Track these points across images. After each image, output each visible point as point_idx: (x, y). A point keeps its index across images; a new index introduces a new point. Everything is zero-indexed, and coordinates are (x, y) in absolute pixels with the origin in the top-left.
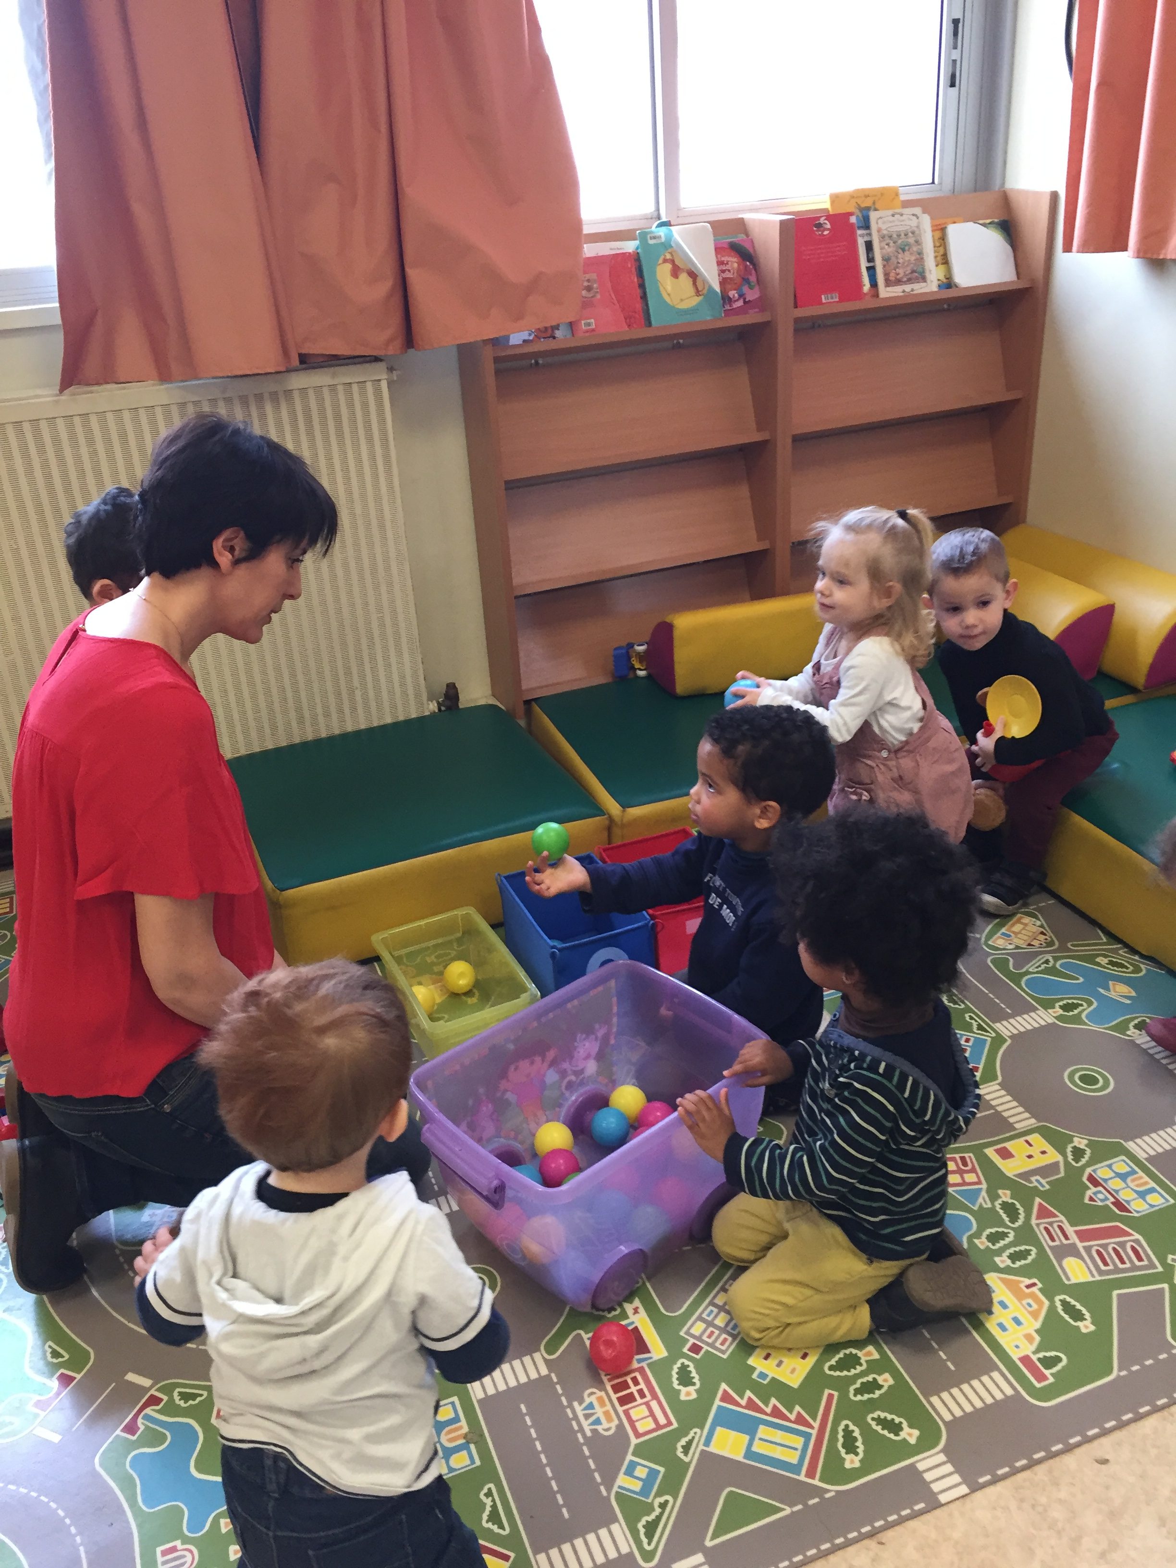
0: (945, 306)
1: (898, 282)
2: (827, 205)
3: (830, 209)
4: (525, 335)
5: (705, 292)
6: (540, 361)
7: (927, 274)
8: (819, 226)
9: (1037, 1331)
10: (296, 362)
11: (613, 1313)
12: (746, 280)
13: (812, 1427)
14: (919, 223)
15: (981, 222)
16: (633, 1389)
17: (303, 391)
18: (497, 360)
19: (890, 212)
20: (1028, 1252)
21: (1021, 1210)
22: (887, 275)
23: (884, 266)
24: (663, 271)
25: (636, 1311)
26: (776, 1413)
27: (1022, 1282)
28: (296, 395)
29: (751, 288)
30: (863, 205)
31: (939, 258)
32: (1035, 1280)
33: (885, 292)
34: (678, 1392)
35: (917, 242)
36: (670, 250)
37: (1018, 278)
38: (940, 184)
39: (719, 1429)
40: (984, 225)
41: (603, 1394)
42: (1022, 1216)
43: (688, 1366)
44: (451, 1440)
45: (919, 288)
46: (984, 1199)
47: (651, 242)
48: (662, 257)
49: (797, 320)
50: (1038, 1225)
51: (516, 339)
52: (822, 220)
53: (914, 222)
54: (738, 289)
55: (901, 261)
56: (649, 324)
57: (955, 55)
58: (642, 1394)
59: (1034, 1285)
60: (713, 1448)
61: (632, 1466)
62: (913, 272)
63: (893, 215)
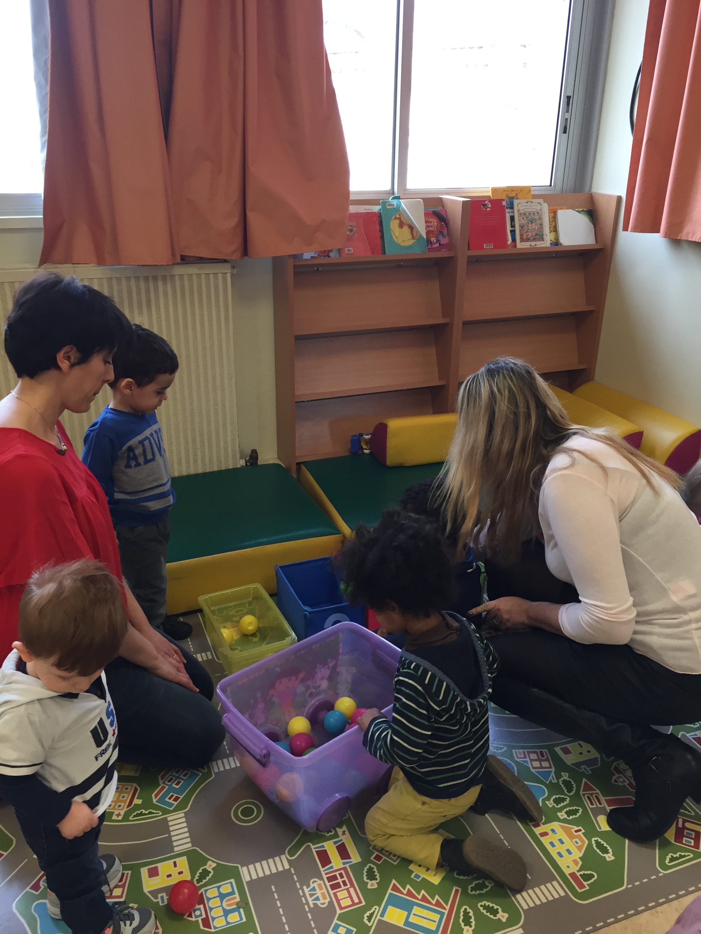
0: (554, 255)
1: (528, 240)
2: (490, 194)
3: (491, 196)
4: (313, 254)
5: (417, 237)
6: (320, 269)
7: (544, 237)
8: (485, 205)
9: (580, 858)
10: (178, 259)
11: (330, 834)
12: (441, 233)
13: (446, 909)
14: (541, 207)
15: (577, 210)
16: (340, 880)
17: (181, 276)
18: (295, 267)
19: (526, 201)
20: (577, 811)
21: (574, 786)
22: (521, 235)
23: (520, 230)
24: (394, 225)
25: (344, 833)
26: (424, 899)
27: (573, 828)
28: (177, 278)
29: (443, 237)
30: (510, 196)
31: (552, 228)
32: (580, 828)
33: (520, 245)
34: (367, 883)
35: (540, 218)
36: (398, 213)
37: (596, 243)
38: (555, 186)
39: (389, 907)
40: (579, 212)
41: (321, 882)
42: (574, 789)
43: (373, 868)
44: (228, 905)
45: (540, 244)
46: (553, 777)
47: (388, 207)
48: (394, 216)
49: (469, 257)
50: (584, 795)
51: (307, 256)
52: (486, 202)
53: (538, 207)
54: (436, 237)
55: (530, 228)
56: (385, 253)
57: (567, 116)
58: (344, 883)
59: (580, 830)
60: (385, 919)
61: (337, 926)
62: (537, 235)
63: (527, 203)
